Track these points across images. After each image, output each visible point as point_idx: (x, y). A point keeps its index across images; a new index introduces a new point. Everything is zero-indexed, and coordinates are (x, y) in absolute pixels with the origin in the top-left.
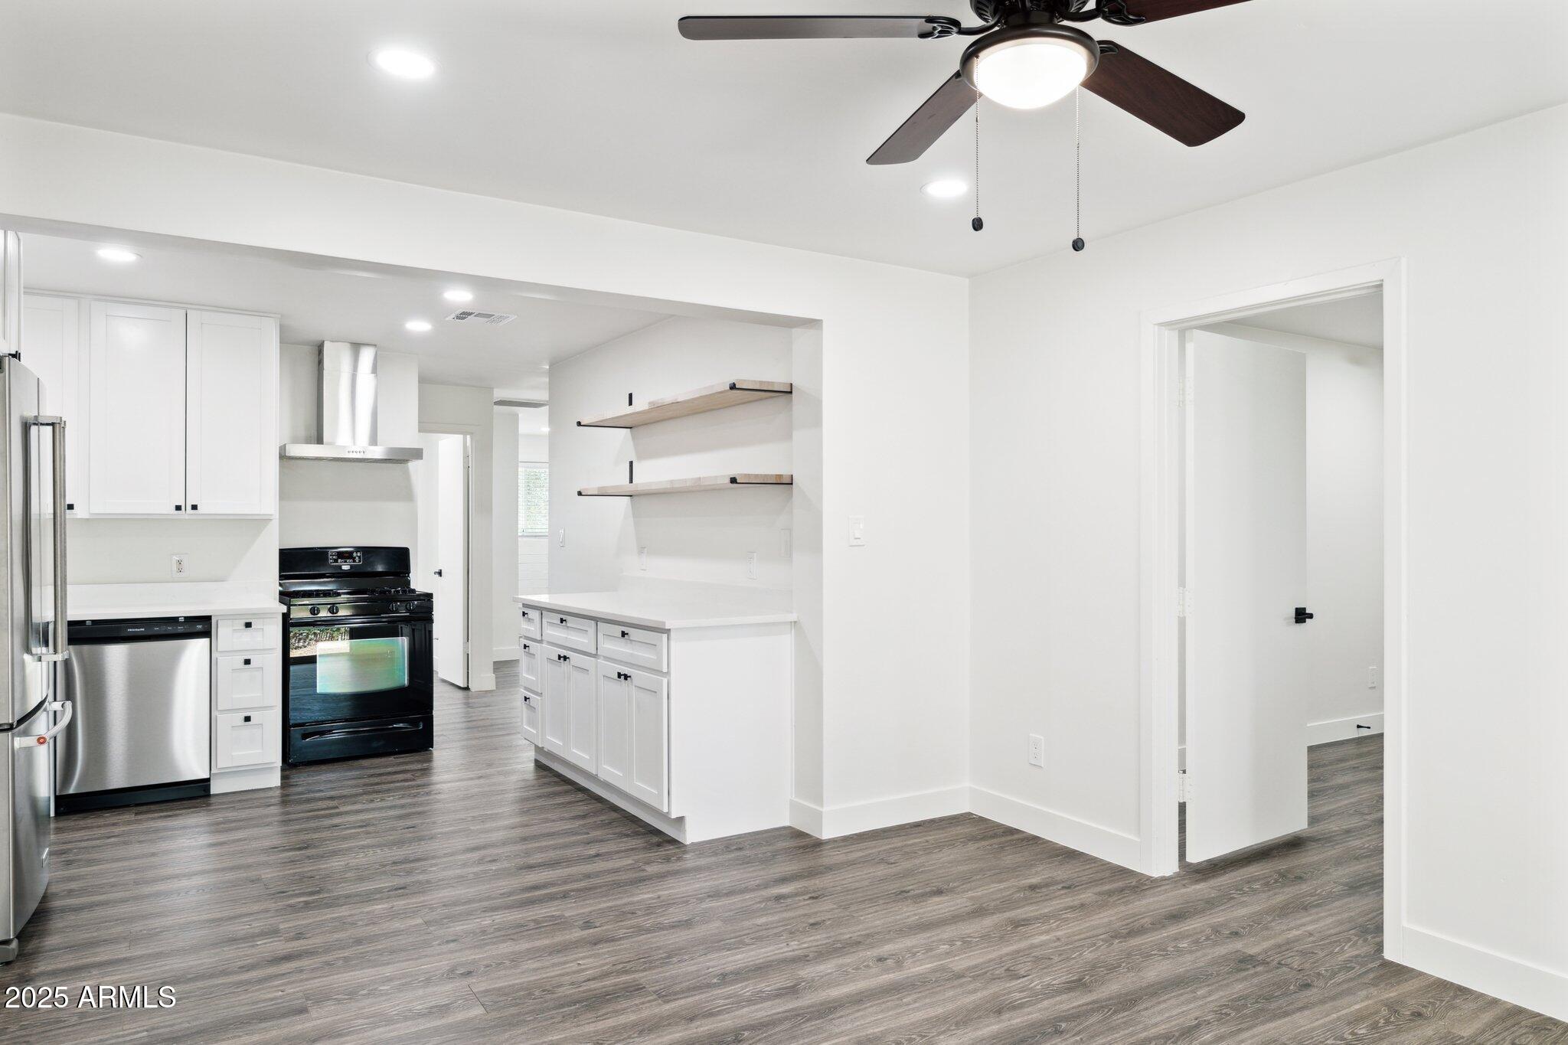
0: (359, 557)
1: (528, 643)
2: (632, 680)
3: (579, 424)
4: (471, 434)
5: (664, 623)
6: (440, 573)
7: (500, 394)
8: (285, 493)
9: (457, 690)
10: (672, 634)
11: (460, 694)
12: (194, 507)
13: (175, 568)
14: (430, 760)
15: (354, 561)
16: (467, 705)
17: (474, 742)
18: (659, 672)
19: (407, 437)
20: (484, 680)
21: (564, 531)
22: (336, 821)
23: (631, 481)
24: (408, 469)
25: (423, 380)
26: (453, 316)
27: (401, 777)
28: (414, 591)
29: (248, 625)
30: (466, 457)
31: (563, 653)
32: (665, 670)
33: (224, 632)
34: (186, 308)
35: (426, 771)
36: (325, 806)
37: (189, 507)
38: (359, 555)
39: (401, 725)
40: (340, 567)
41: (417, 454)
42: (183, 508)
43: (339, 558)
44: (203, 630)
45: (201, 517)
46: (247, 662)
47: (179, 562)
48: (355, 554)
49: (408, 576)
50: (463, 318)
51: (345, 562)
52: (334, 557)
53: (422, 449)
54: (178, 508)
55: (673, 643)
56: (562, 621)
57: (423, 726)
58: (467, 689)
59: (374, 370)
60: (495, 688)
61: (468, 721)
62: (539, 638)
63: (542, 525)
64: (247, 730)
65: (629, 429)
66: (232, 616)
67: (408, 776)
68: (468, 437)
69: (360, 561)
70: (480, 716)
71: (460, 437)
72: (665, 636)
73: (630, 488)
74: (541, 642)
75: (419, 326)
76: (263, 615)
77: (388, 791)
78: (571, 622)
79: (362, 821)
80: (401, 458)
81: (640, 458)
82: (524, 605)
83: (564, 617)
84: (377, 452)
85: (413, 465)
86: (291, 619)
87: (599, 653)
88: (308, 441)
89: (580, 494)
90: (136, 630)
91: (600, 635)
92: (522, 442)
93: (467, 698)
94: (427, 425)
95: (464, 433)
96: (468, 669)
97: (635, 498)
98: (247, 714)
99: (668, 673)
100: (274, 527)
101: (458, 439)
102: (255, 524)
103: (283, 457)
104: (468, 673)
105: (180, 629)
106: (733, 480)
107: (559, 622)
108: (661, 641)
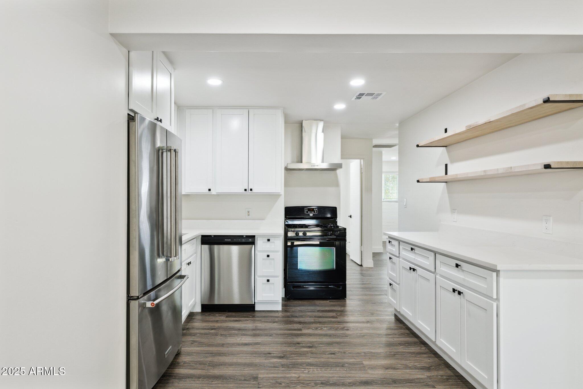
0: (317, 211)
1: (391, 256)
2: (464, 296)
3: (418, 146)
4: (363, 159)
5: (496, 266)
6: (351, 217)
7: (376, 142)
8: (287, 184)
9: (357, 266)
10: (501, 273)
11: (359, 268)
12: (251, 190)
13: (247, 214)
14: (344, 306)
15: (315, 212)
16: (362, 274)
17: (365, 297)
18: (491, 298)
19: (337, 160)
20: (368, 263)
21: (407, 199)
22: (299, 339)
23: (446, 174)
24: (336, 173)
25: (343, 137)
26: (355, 97)
27: (331, 314)
28: (338, 227)
29: (269, 240)
30: (361, 169)
31: (413, 266)
32: (495, 297)
33: (260, 243)
34: (248, 108)
35: (342, 313)
36: (296, 328)
37: (249, 190)
38: (316, 210)
39: (332, 287)
40: (309, 215)
41: (340, 166)
42: (247, 190)
43: (309, 211)
44: (251, 241)
45: (254, 194)
46: (268, 256)
47: (248, 212)
48: (315, 210)
49: (336, 219)
50: (360, 98)
51: (311, 213)
52: (307, 211)
53: (342, 163)
54: (245, 190)
55: (501, 280)
56: (412, 249)
57: (342, 288)
58: (361, 265)
59: (323, 132)
60: (373, 267)
61: (363, 284)
62: (398, 255)
63: (395, 196)
64: (268, 285)
65: (445, 147)
66: (263, 236)
67: (334, 314)
68: (362, 160)
69: (317, 212)
70: (367, 281)
71: (359, 160)
72: (495, 274)
73: (447, 178)
74: (399, 257)
75: (340, 106)
76: (276, 236)
77: (324, 323)
78: (417, 250)
79: (311, 343)
80: (334, 168)
81: (452, 162)
82: (389, 237)
83: (413, 247)
84: (325, 166)
85: (339, 171)
86: (288, 237)
87: (437, 272)
88: (298, 162)
89: (418, 181)
90: (228, 240)
91: (438, 262)
92: (383, 164)
93: (362, 270)
94: (344, 155)
95: (360, 159)
96: (362, 257)
97: (448, 183)
98: (268, 279)
99: (498, 299)
100: (282, 197)
101: (358, 161)
102: (274, 196)
103: (287, 169)
104: (362, 258)
105: (243, 240)
106: (547, 166)
107: (410, 250)
108: (492, 276)
